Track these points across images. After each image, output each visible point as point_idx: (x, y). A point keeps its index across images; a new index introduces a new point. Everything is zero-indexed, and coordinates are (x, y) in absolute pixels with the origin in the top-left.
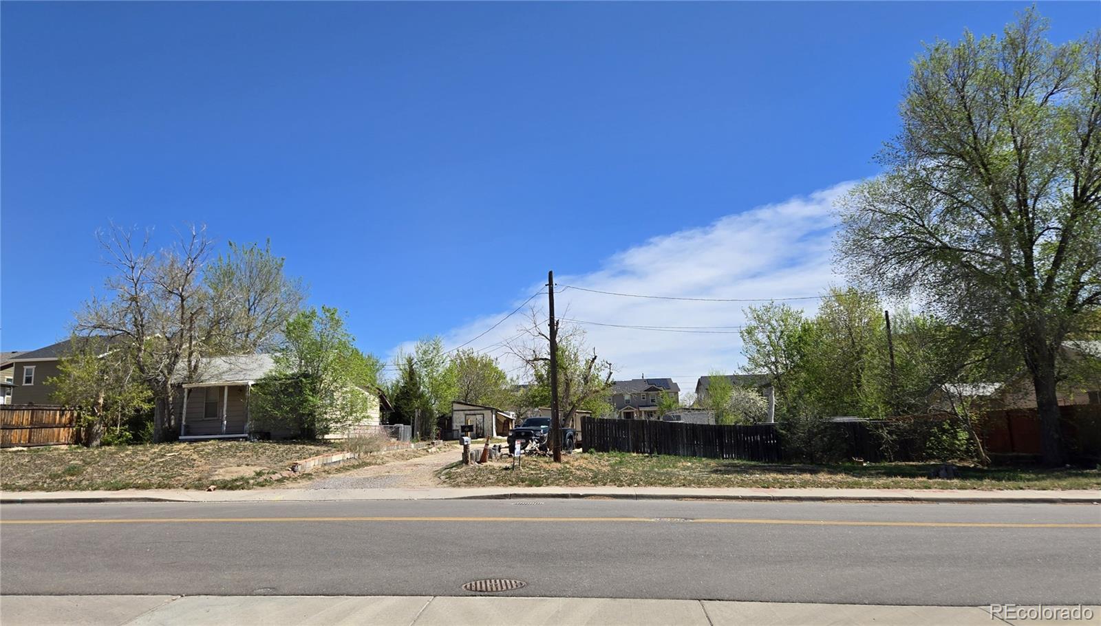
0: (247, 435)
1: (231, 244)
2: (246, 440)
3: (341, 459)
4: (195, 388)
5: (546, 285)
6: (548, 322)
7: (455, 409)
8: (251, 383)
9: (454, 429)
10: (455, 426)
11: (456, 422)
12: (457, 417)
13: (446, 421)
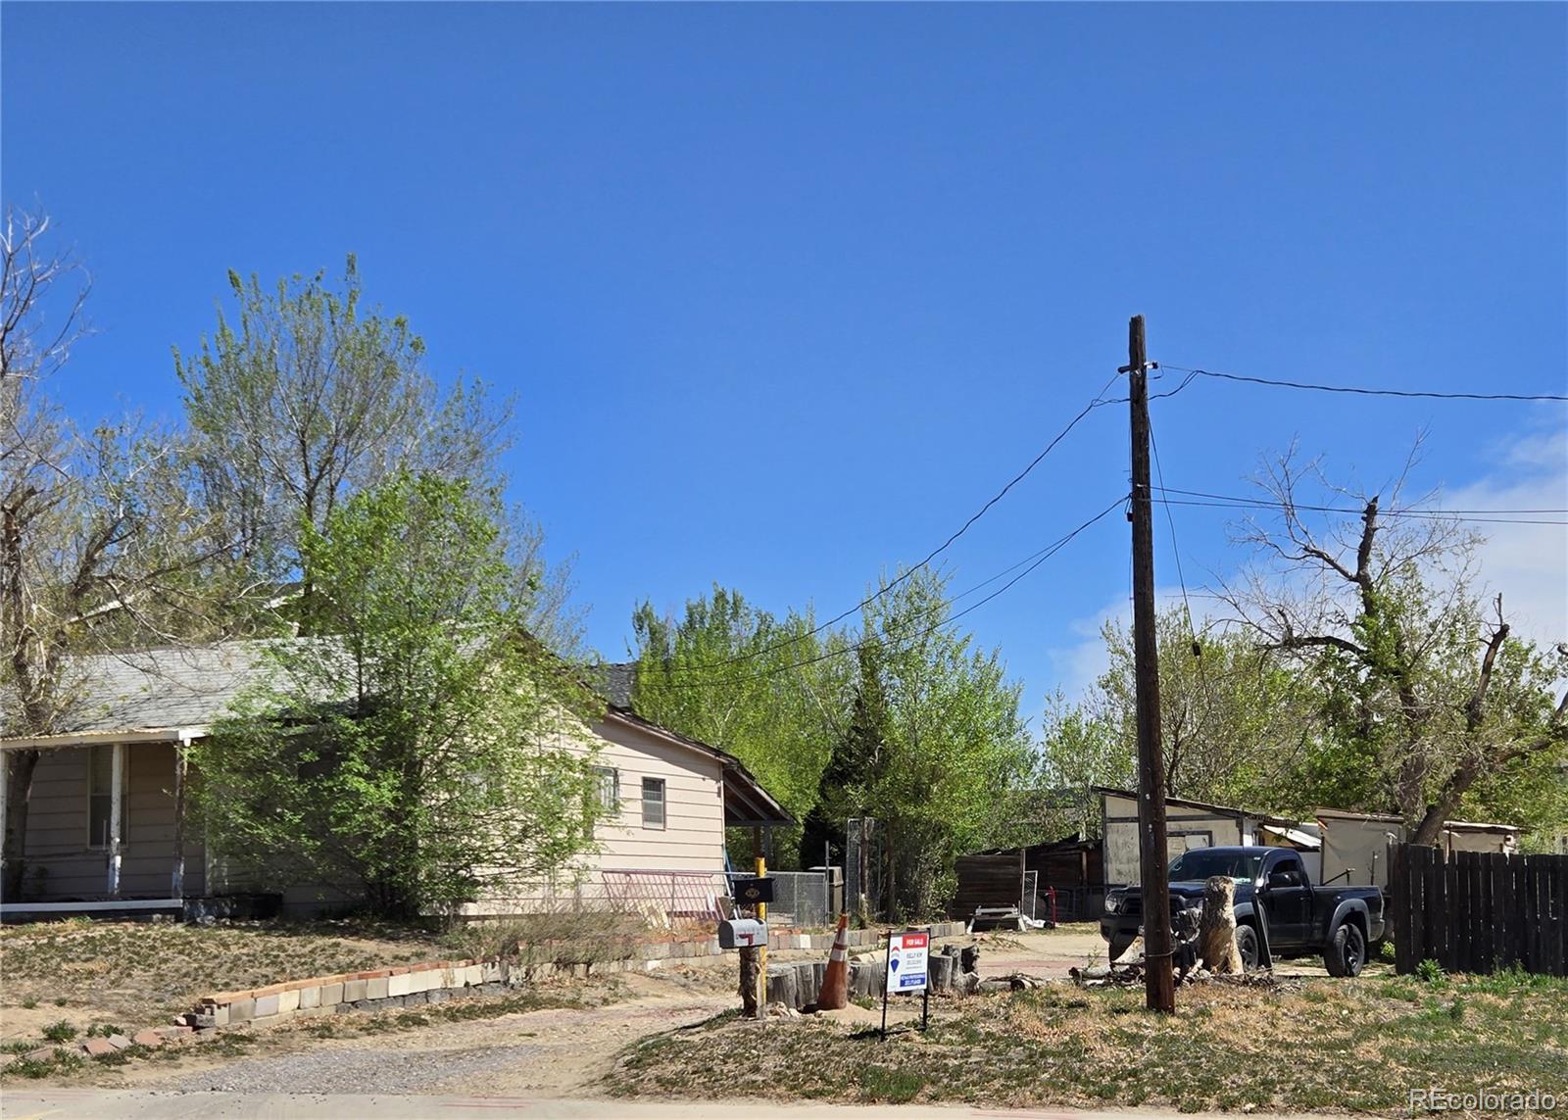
0: (179, 903)
1: (234, 282)
2: (178, 920)
3: (438, 985)
4: (48, 749)
5: (1122, 370)
6: (1127, 506)
7: (1110, 813)
8: (186, 735)
9: (1110, 882)
10: (1115, 872)
11: (1118, 859)
12: (1120, 842)
13: (1084, 854)
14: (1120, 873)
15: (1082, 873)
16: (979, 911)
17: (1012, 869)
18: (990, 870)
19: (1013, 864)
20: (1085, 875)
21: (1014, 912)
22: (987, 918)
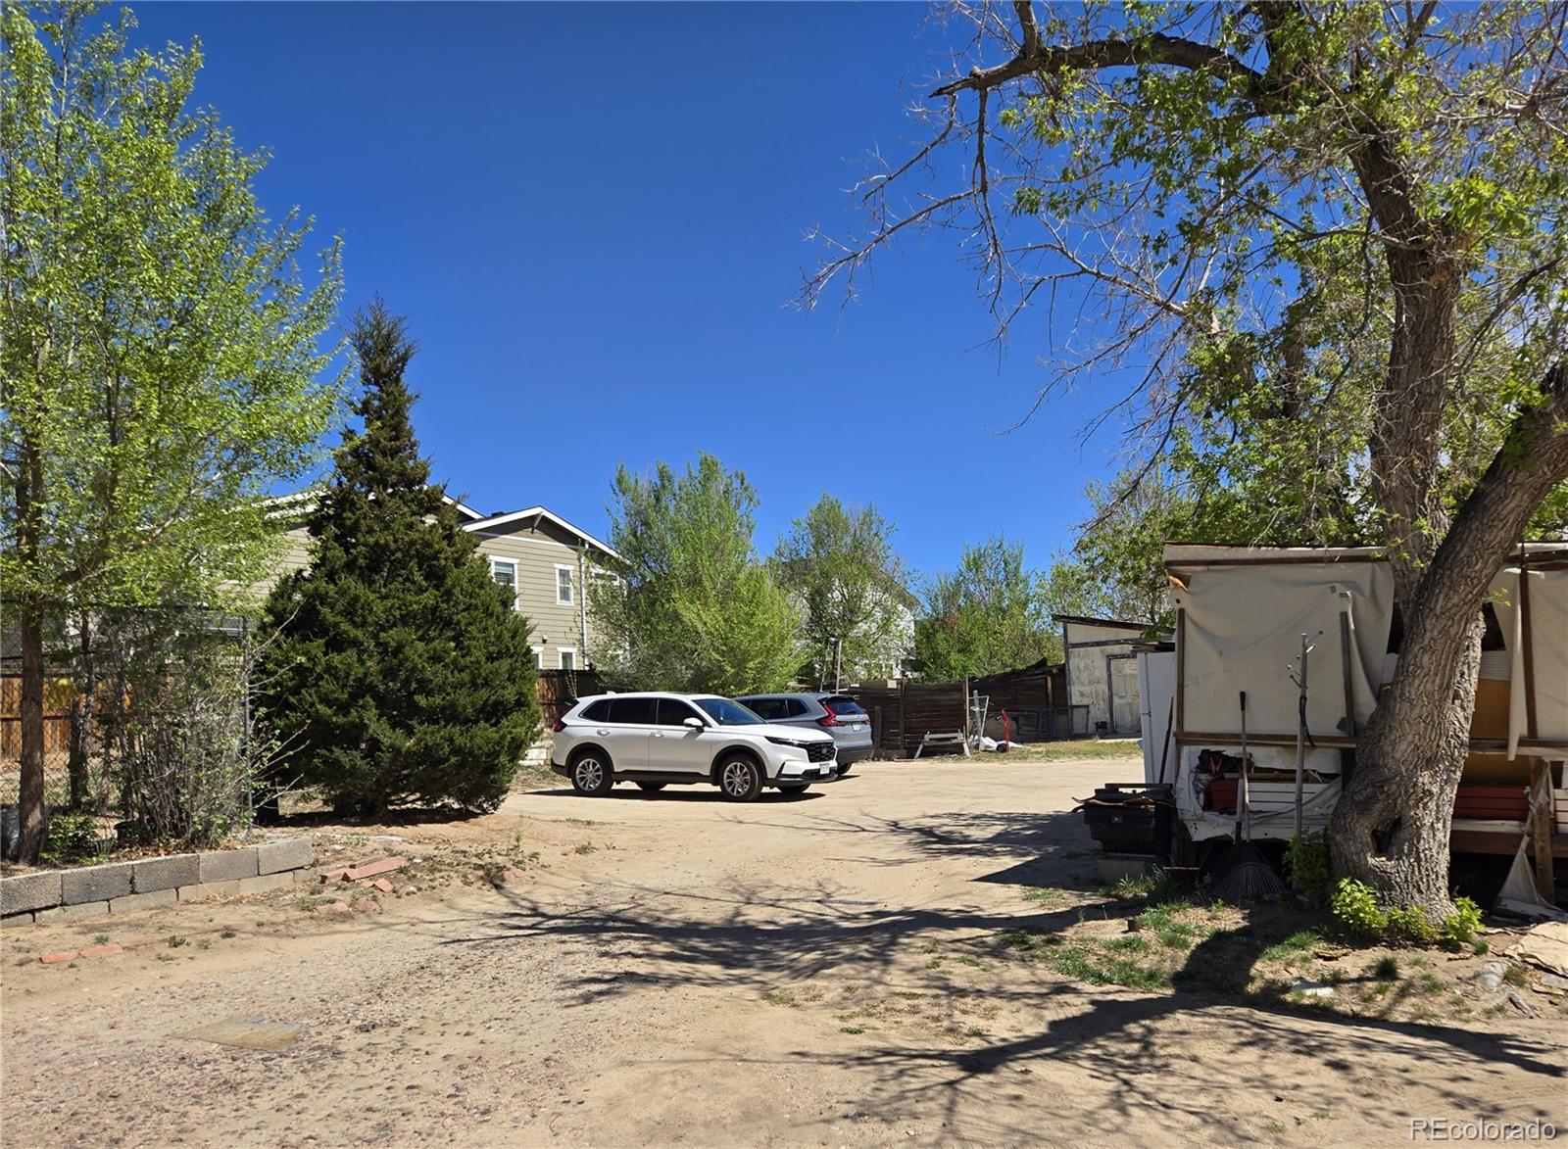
9: (1074, 703)
10: (1078, 694)
11: (1080, 682)
12: (1082, 666)
13: (1049, 679)
14: (1082, 695)
15: (1047, 695)
16: (928, 737)
17: (957, 696)
18: (937, 697)
19: (955, 690)
20: (1050, 698)
21: (960, 737)
22: (935, 743)
